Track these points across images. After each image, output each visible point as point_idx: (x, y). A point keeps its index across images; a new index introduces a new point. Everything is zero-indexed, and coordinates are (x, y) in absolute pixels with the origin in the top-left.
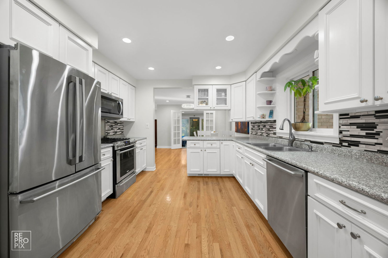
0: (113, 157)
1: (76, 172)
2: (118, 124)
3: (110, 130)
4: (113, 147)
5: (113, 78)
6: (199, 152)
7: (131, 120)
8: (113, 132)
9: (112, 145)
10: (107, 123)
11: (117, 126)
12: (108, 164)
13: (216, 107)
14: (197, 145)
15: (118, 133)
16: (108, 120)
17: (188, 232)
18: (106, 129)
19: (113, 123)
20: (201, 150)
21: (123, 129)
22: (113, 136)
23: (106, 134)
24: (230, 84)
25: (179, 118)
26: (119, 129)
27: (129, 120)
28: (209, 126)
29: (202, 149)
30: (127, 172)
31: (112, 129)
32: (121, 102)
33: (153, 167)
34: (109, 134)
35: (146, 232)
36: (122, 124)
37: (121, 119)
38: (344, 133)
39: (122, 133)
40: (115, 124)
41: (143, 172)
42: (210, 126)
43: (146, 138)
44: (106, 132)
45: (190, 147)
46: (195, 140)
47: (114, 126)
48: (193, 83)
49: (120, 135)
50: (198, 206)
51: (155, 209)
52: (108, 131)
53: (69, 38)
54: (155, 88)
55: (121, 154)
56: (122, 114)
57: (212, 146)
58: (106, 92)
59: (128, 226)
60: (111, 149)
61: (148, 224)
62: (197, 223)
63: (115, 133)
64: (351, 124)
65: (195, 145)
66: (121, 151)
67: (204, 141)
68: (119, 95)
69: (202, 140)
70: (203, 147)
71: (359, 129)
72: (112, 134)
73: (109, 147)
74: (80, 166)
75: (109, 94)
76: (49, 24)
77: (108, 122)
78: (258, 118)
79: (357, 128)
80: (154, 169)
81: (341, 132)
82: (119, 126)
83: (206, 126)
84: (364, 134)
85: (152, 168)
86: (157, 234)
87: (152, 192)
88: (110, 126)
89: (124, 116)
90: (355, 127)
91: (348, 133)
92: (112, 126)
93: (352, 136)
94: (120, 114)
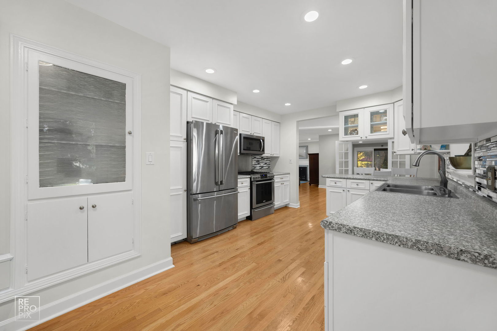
0: (250, 186)
1: (220, 191)
2: (264, 160)
3: (257, 165)
4: (251, 178)
5: (255, 120)
6: (341, 192)
7: (274, 156)
8: (260, 167)
9: (250, 176)
10: (253, 158)
11: (263, 161)
12: (246, 191)
13: (369, 136)
14: (339, 184)
15: (264, 168)
16: (255, 156)
17: (287, 255)
18: (253, 164)
19: (260, 158)
20: (344, 191)
21: (270, 164)
22: (259, 170)
23: (253, 168)
24: (393, 102)
25: (347, 150)
26: (265, 164)
27: (272, 156)
28: (398, 161)
29: (345, 189)
30: (264, 201)
31: (259, 164)
32: (262, 140)
33: (297, 204)
34: (256, 168)
35: (258, 244)
36: (269, 159)
37: (263, 155)
39: (268, 167)
40: (262, 160)
41: (286, 207)
42: (400, 161)
43: (289, 174)
44: (253, 166)
45: (329, 186)
46: (336, 178)
47: (260, 162)
48: (338, 110)
49: (266, 170)
50: (313, 243)
51: (275, 234)
52: (255, 166)
53: (218, 105)
54: (298, 122)
55: (257, 184)
56: (263, 150)
57: (358, 187)
58: (249, 134)
59: (249, 238)
60: (249, 180)
61: (262, 241)
62: (300, 252)
63: (262, 168)
65: (335, 183)
66: (256, 182)
67: (347, 180)
68: (261, 134)
69: (344, 178)
70: (345, 187)
72: (259, 168)
73: (247, 178)
74: (222, 187)
75: (252, 134)
76: (207, 102)
77: (255, 158)
78: (418, 149)
80: (297, 206)
82: (265, 161)
83: (392, 161)
85: (295, 205)
86: (265, 248)
87: (281, 223)
88: (256, 162)
89: (266, 152)
92: (258, 161)
94: (261, 151)
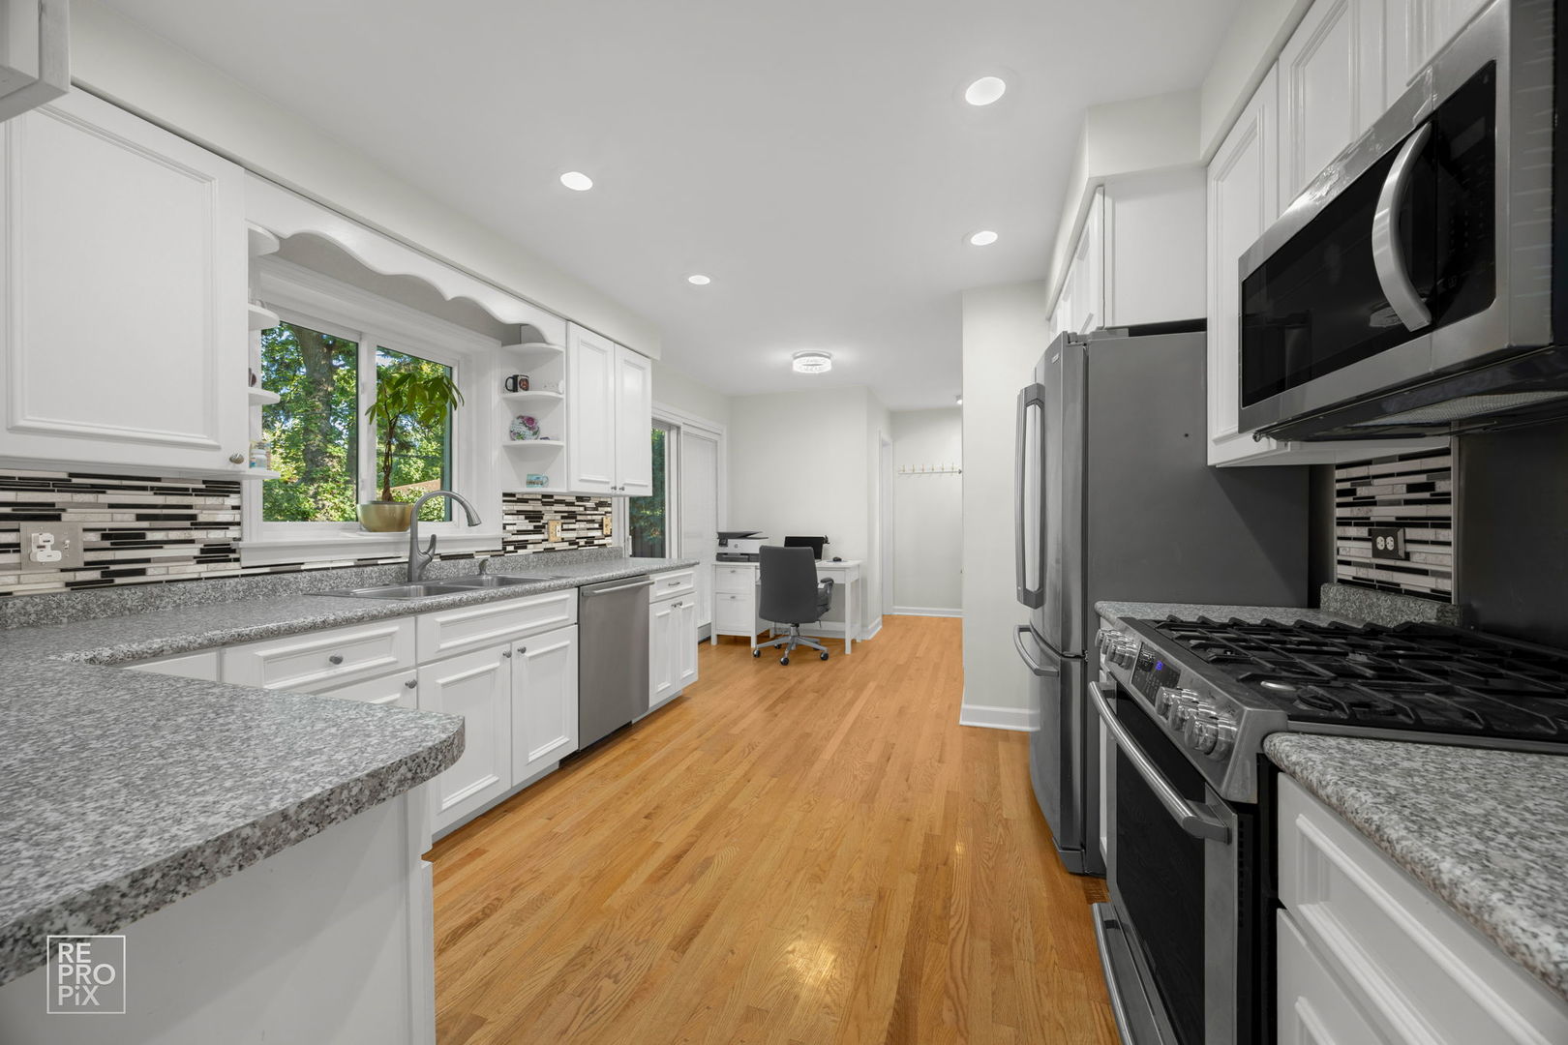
38: (508, 528)
64: (519, 513)
71: (527, 521)
79: (526, 518)
81: (504, 526)
84: (531, 528)
90: (523, 517)
91: (515, 528)
93: (520, 532)
